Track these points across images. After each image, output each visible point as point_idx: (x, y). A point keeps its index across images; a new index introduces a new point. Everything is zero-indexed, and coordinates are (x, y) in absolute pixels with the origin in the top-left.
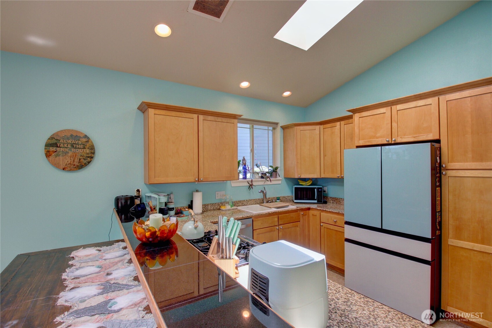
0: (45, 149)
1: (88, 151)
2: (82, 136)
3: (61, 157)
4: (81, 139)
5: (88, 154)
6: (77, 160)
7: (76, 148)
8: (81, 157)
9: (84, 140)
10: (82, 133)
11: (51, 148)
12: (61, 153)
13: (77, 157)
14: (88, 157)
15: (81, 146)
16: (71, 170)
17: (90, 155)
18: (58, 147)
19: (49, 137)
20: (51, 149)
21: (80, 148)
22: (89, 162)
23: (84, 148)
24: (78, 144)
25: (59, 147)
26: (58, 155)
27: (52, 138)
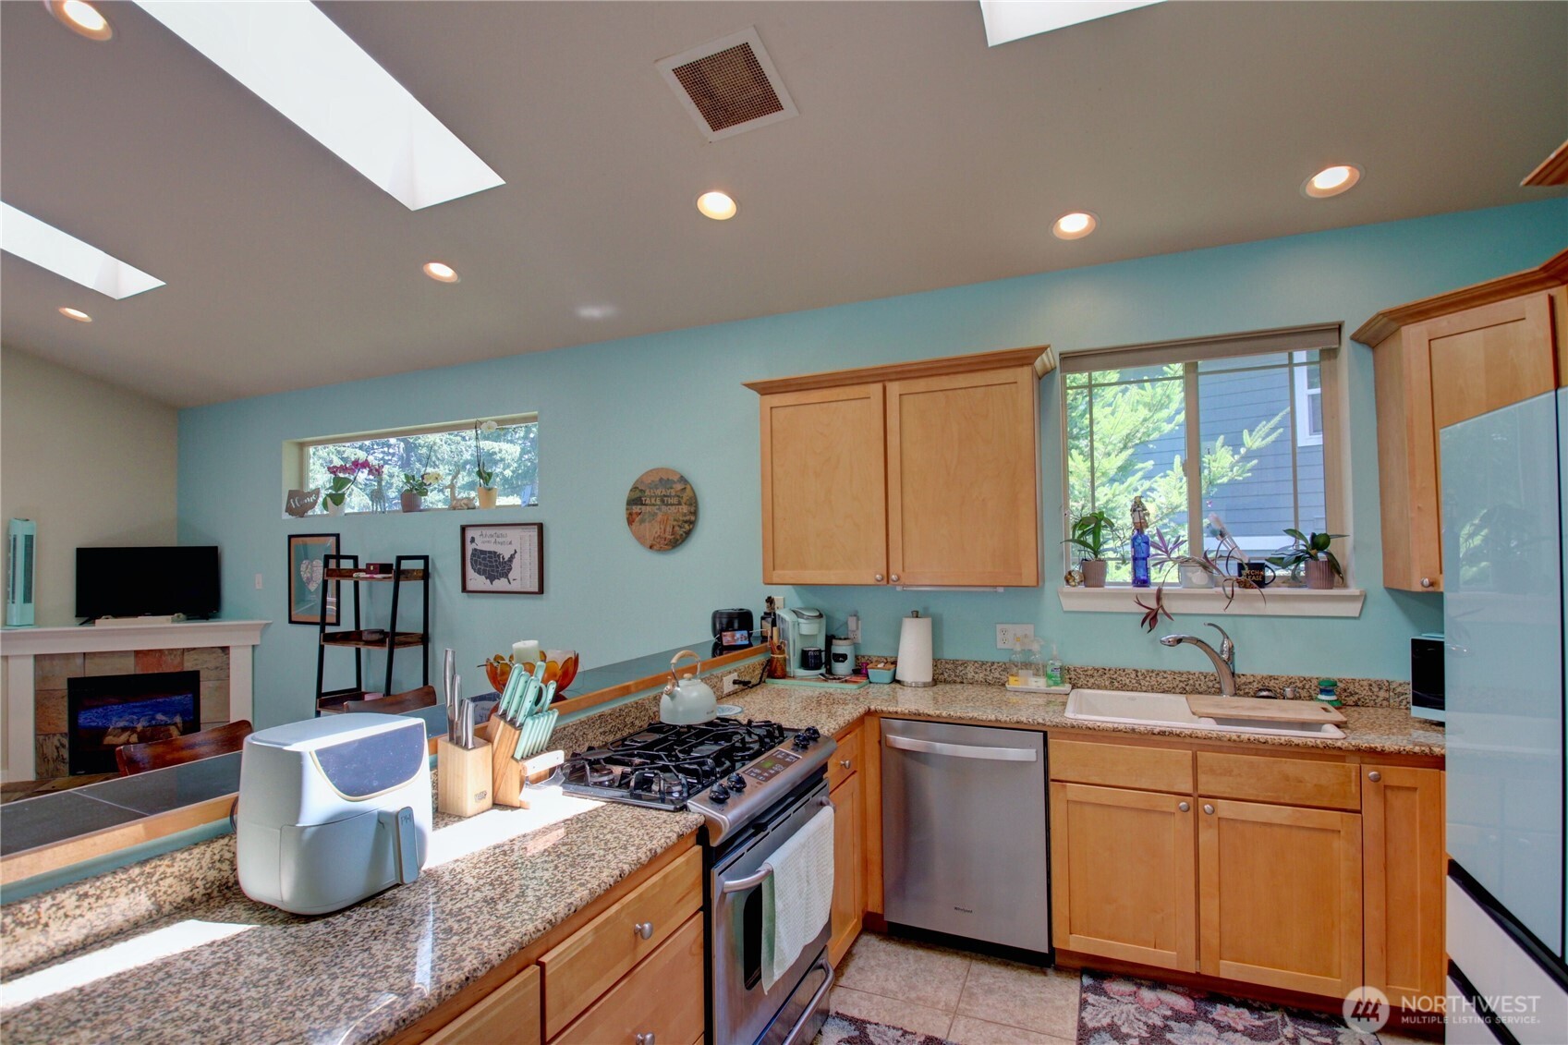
0: (627, 509)
1: (685, 509)
2: (676, 479)
3: (647, 524)
4: (674, 486)
5: (685, 515)
6: (669, 529)
7: (667, 505)
8: (675, 523)
9: (679, 487)
10: (674, 472)
11: (634, 507)
12: (646, 516)
13: (669, 522)
14: (686, 522)
15: (675, 501)
16: (661, 550)
17: (687, 518)
18: (642, 504)
19: (630, 487)
20: (636, 509)
21: (674, 505)
22: (688, 533)
23: (680, 504)
24: (669, 496)
25: (645, 505)
26: (642, 521)
27: (635, 489)
